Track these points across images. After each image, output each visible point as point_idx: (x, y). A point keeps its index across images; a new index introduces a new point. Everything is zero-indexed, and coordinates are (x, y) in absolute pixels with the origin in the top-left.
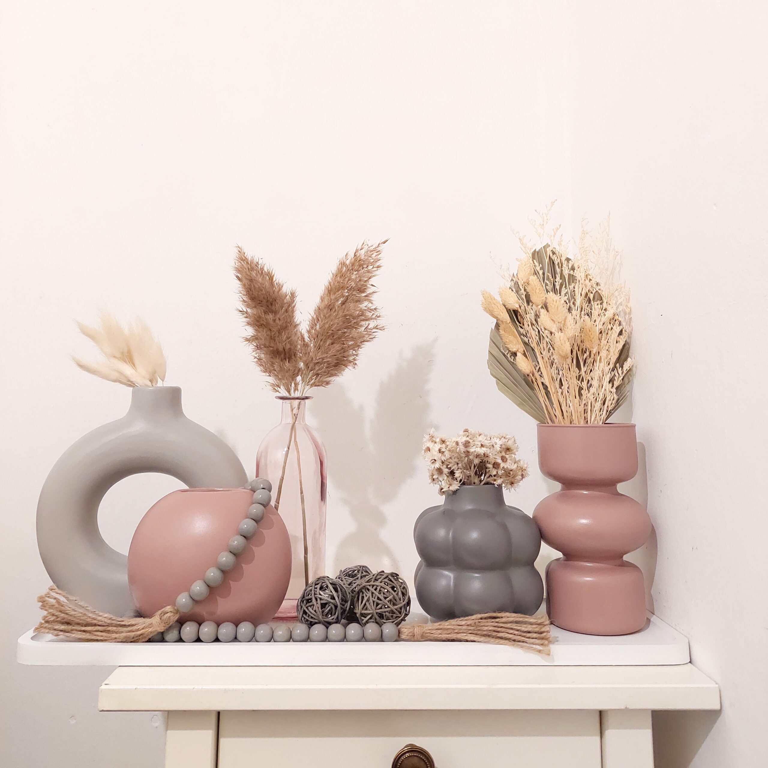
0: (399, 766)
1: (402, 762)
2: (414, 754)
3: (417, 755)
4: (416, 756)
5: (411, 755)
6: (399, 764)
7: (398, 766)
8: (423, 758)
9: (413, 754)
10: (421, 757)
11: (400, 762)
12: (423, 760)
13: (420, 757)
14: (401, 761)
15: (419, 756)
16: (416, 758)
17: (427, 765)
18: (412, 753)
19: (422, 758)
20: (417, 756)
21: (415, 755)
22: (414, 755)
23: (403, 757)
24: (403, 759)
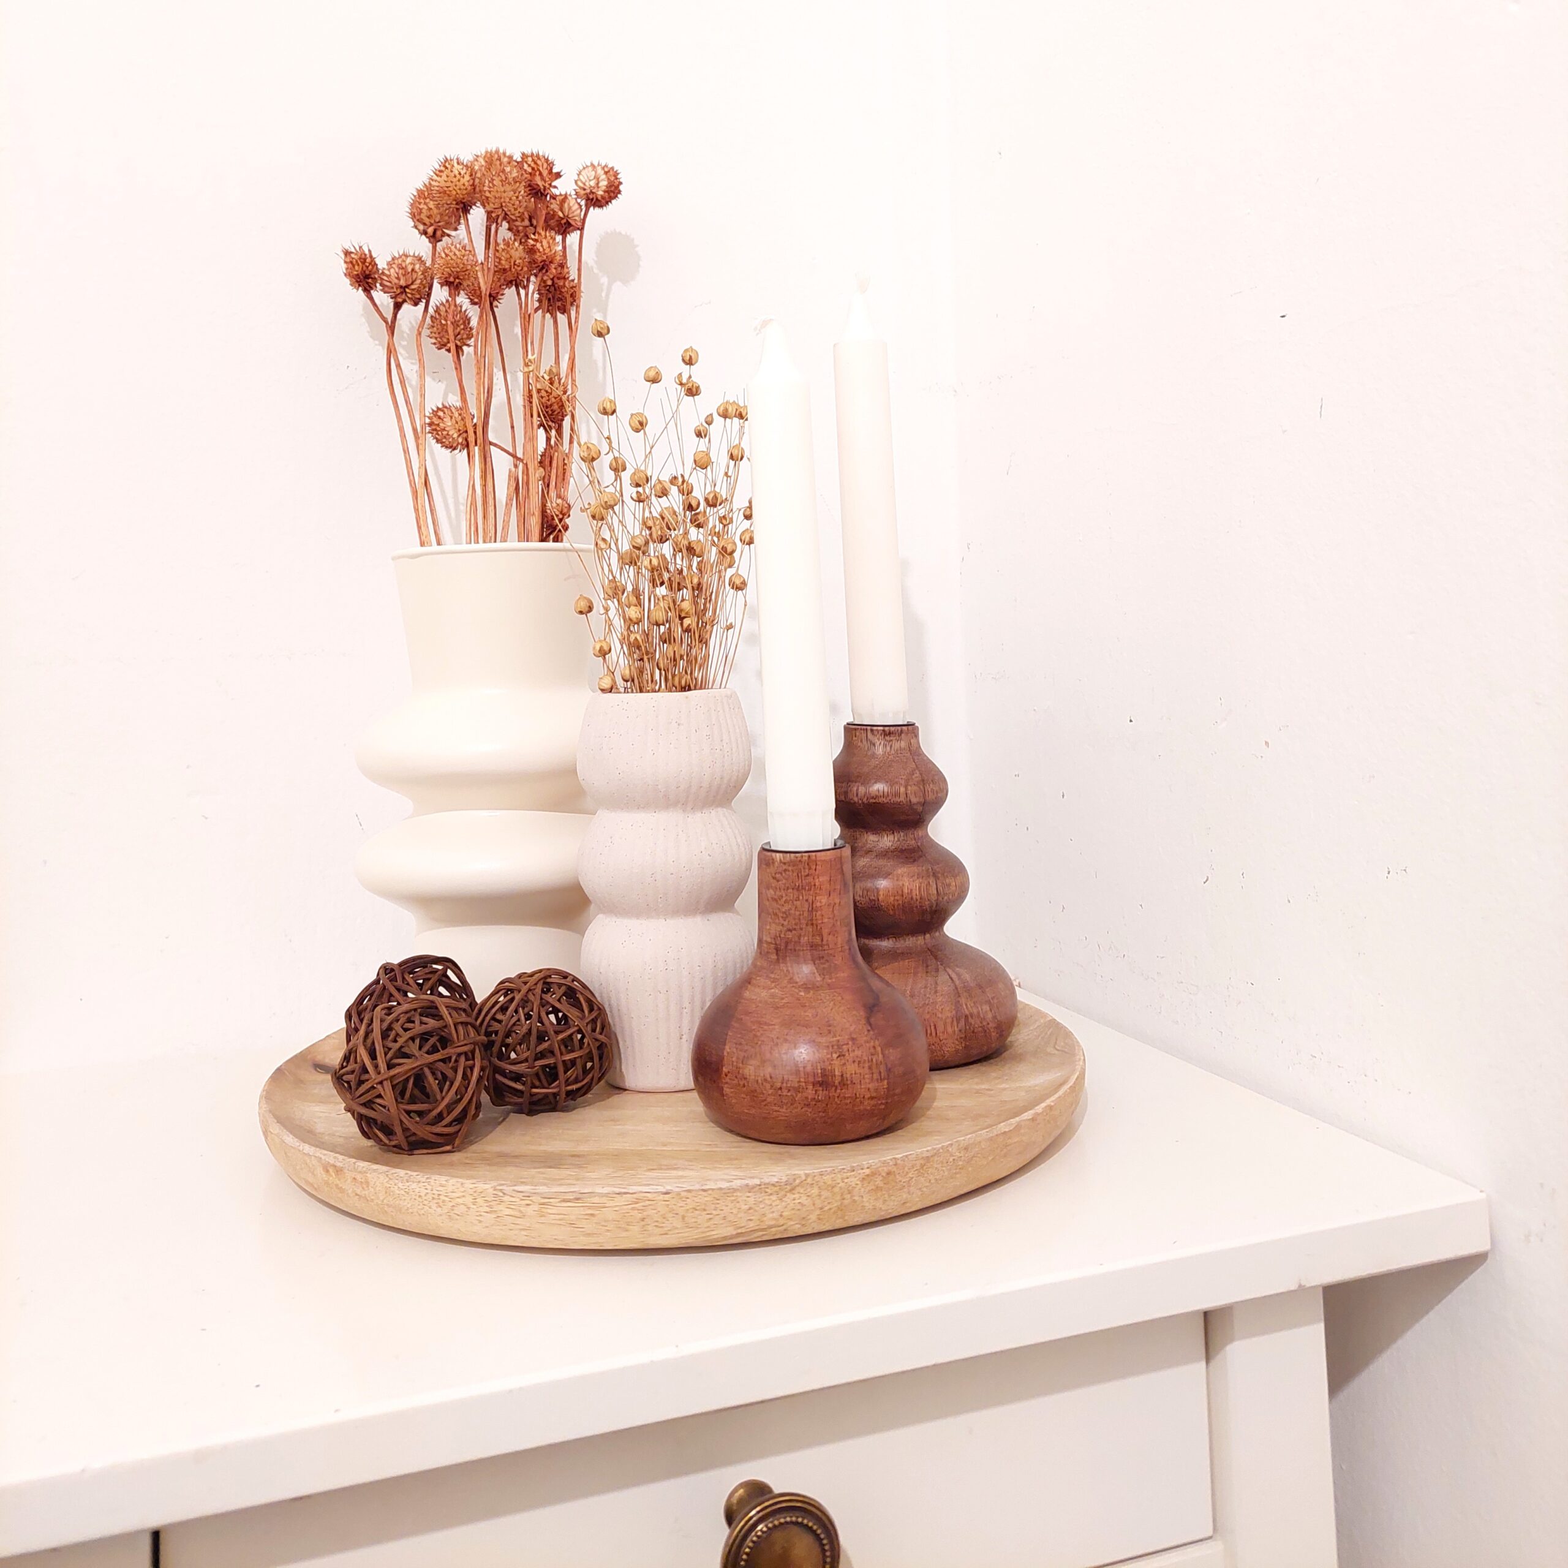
0: (745, 1561)
1: (749, 1547)
2: (785, 1518)
4: (792, 1522)
5: (776, 1523)
6: (744, 1557)
7: (742, 1563)
8: (810, 1524)
9: (782, 1520)
10: (805, 1521)
11: (747, 1550)
12: (810, 1528)
13: (801, 1524)
14: (751, 1544)
15: (800, 1520)
16: (792, 1526)
17: (820, 1540)
18: (778, 1516)
19: (807, 1524)
20: (796, 1523)
21: (788, 1519)
22: (786, 1523)
23: (753, 1534)
24: (755, 1539)
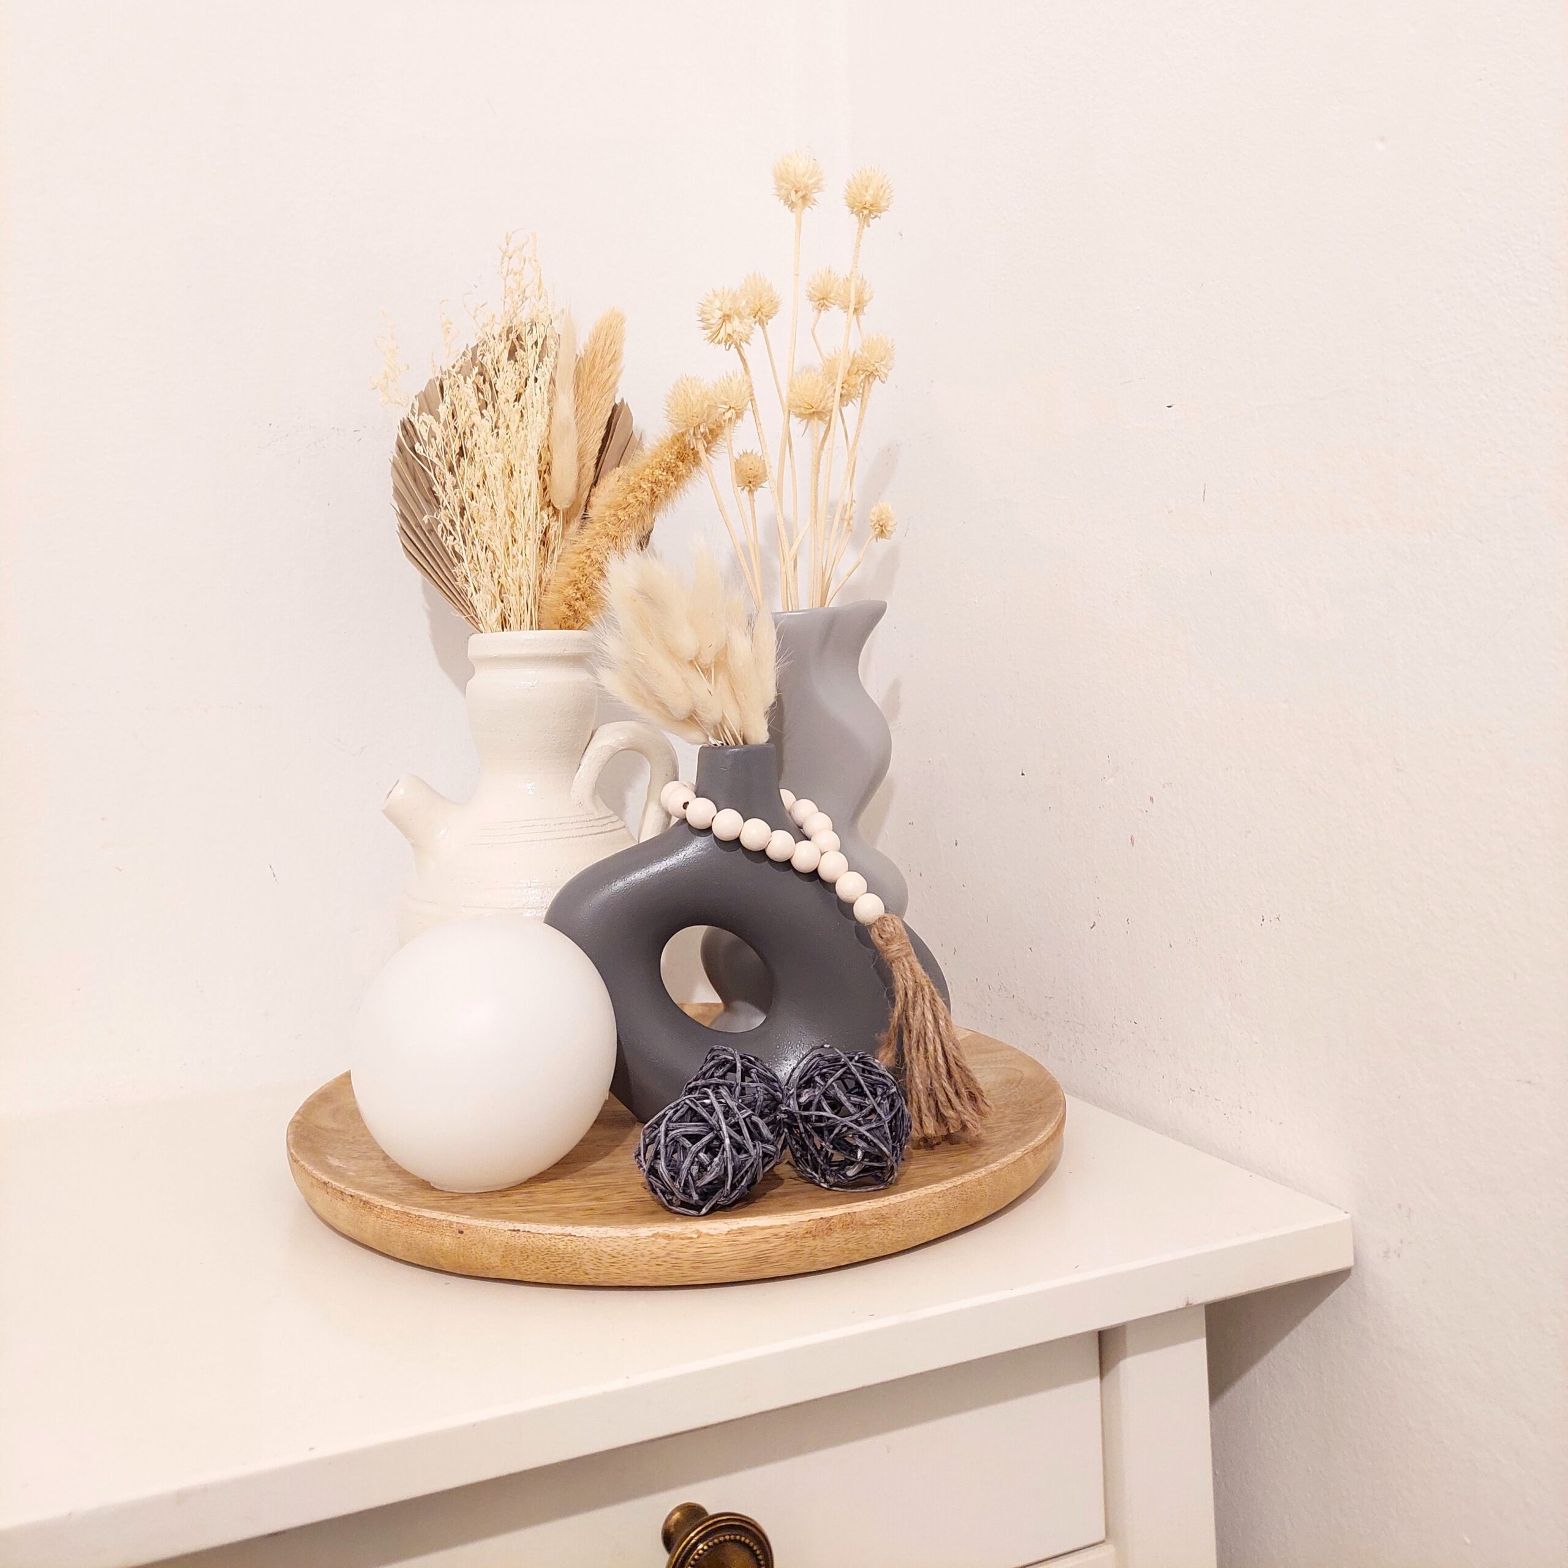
2: (724, 1536)
3: (732, 1537)
4: (730, 1540)
5: (716, 1541)
8: (747, 1541)
9: (722, 1539)
10: (742, 1539)
12: (747, 1546)
13: (739, 1541)
14: (692, 1562)
15: (738, 1537)
16: (730, 1544)
17: (756, 1556)
18: (718, 1535)
19: (744, 1543)
20: (735, 1541)
21: (727, 1537)
22: (725, 1541)
23: (695, 1552)
24: (696, 1557)
